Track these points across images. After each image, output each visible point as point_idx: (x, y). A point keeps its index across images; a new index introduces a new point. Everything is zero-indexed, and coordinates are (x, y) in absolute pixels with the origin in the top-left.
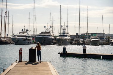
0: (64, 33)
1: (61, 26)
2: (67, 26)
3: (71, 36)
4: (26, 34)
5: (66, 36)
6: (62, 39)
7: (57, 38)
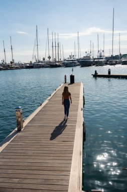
0: (101, 57)
1: (99, 51)
2: (103, 51)
3: (106, 58)
4: (72, 59)
5: (102, 59)
6: (99, 61)
7: (96, 60)
